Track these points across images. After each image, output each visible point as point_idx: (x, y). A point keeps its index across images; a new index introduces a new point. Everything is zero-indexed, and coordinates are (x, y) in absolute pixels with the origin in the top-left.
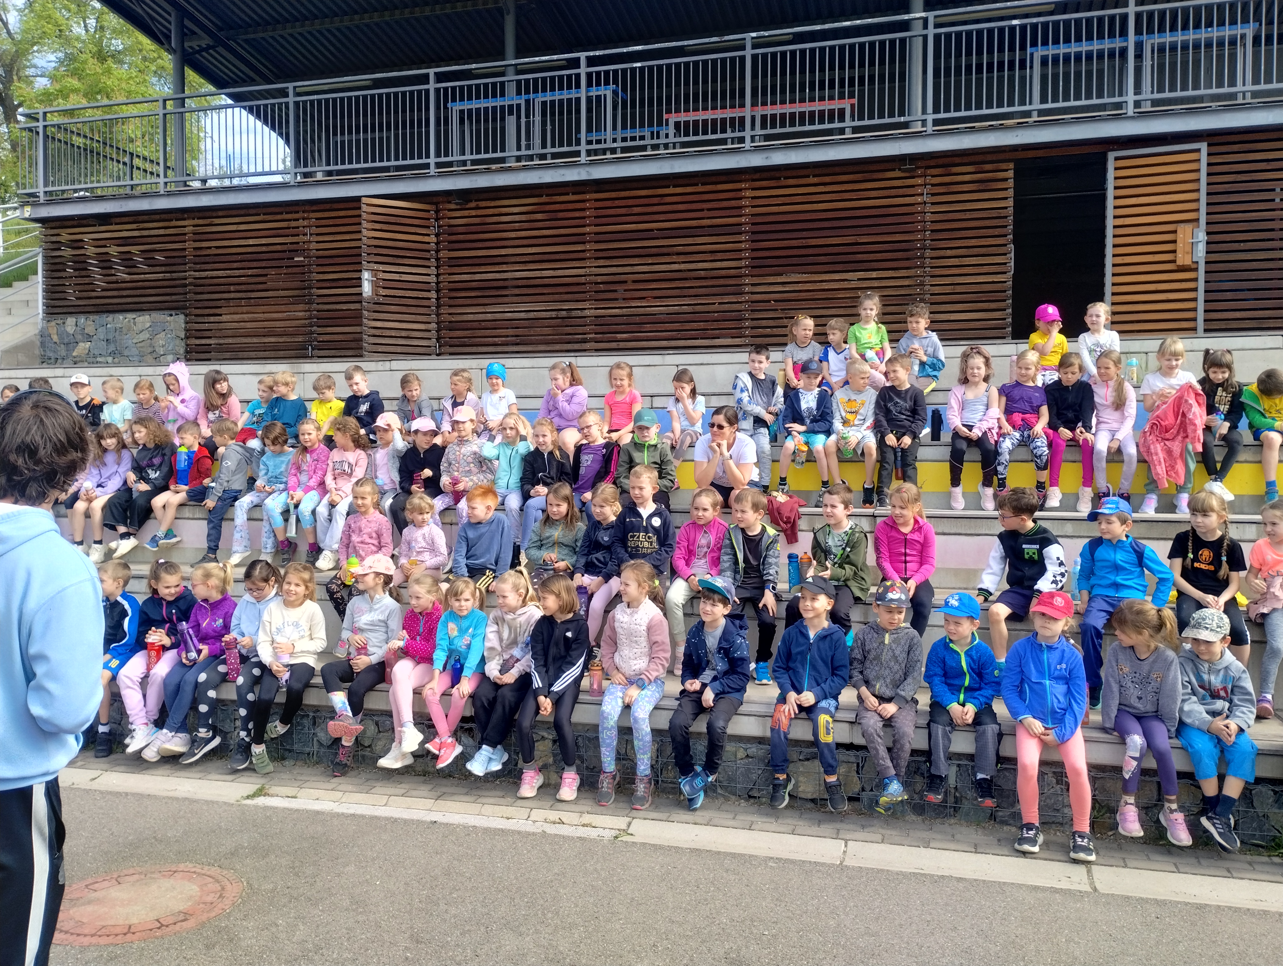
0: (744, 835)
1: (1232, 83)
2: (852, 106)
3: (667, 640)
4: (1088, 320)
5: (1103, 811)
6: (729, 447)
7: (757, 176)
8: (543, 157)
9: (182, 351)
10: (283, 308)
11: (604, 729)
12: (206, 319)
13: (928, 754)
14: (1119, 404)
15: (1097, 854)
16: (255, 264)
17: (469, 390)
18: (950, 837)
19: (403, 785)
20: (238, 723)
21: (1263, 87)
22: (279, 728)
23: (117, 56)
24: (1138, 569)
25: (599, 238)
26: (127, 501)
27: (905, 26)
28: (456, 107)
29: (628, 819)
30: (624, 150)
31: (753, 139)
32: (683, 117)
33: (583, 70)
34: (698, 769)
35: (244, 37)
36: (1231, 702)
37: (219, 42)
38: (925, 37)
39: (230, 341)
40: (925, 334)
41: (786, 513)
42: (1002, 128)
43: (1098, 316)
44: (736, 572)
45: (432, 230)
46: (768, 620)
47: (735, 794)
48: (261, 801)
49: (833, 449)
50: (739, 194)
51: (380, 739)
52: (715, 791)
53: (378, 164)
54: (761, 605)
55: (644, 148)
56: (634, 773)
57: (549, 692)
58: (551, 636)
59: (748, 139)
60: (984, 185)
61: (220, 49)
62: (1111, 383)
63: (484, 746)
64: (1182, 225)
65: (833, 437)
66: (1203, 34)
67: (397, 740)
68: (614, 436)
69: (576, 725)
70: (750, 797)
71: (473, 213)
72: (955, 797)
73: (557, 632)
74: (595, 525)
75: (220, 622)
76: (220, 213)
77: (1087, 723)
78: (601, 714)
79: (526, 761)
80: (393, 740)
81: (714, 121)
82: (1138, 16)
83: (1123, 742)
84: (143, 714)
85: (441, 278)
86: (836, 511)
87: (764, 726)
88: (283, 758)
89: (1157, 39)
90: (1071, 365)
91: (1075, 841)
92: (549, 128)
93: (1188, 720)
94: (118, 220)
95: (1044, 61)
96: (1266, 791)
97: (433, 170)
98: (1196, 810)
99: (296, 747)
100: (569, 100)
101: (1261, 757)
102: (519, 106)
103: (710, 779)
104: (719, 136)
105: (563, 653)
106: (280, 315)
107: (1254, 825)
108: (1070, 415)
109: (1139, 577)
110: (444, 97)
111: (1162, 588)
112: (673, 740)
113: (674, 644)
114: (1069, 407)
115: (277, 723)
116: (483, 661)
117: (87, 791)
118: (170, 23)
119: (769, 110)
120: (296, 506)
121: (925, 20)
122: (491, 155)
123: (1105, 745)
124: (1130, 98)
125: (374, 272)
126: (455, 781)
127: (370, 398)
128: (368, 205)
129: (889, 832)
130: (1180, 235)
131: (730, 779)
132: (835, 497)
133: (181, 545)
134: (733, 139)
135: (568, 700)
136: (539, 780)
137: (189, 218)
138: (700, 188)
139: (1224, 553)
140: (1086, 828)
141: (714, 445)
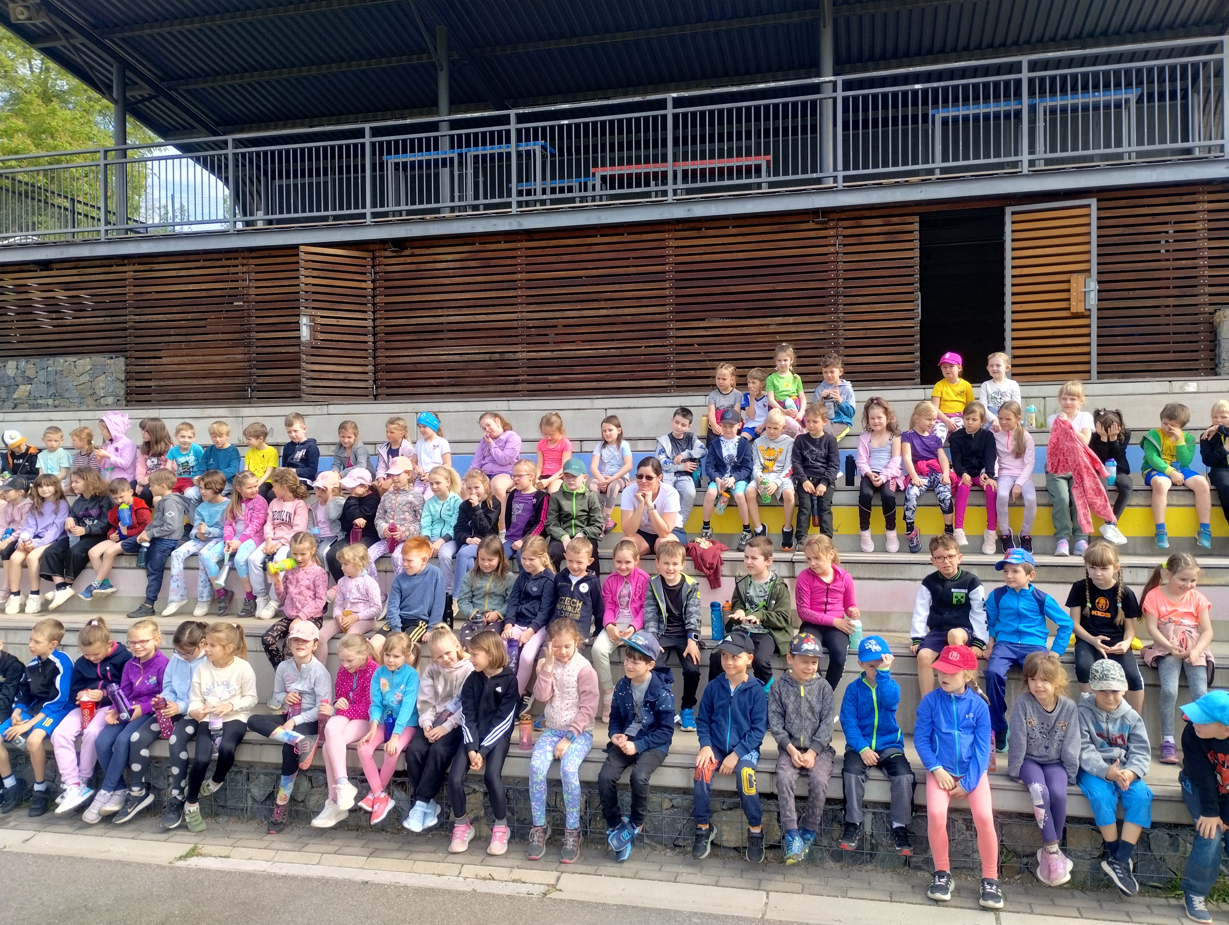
0: (670, 887)
1: (1119, 144)
2: (768, 162)
3: (597, 691)
4: (990, 369)
5: (1010, 855)
6: (655, 496)
7: (679, 227)
8: (475, 208)
9: (122, 393)
10: (222, 351)
11: (534, 783)
12: (146, 362)
13: (844, 802)
14: (1019, 453)
15: (1006, 900)
16: (195, 308)
17: (404, 437)
18: (866, 885)
19: (336, 842)
20: (171, 780)
21: (1146, 147)
22: (211, 787)
23: (61, 96)
24: (1040, 618)
25: (530, 284)
26: (63, 552)
27: (816, 89)
28: (391, 160)
29: (556, 874)
30: (553, 202)
31: (675, 192)
32: (608, 171)
33: (513, 126)
34: (626, 820)
35: (185, 87)
36: (1127, 749)
37: (160, 92)
38: (835, 100)
39: (170, 382)
40: (839, 382)
41: (709, 559)
42: (907, 184)
43: (998, 366)
44: (660, 621)
45: (369, 277)
46: (693, 669)
47: (661, 844)
48: (194, 862)
49: (754, 495)
50: (663, 243)
51: (313, 794)
52: (642, 841)
53: (315, 214)
54: (685, 654)
55: (572, 200)
56: (564, 825)
57: (480, 747)
58: (482, 691)
59: (670, 193)
60: (892, 237)
61: (161, 99)
62: (1012, 433)
63: (418, 802)
64: (1075, 275)
65: (753, 484)
66: (1091, 98)
67: (330, 796)
68: (545, 482)
69: (507, 777)
70: (675, 846)
71: (409, 260)
72: (871, 844)
73: (487, 687)
74: (525, 576)
75: (153, 680)
76: (161, 260)
77: (994, 770)
78: (530, 768)
79: (457, 816)
80: (326, 796)
81: (638, 175)
82: (1031, 81)
83: (1027, 790)
84: (76, 773)
85: (378, 322)
86: (756, 562)
87: (689, 777)
88: (217, 815)
89: (1049, 103)
90: (973, 412)
91: (984, 889)
92: (481, 179)
93: (1087, 768)
94: (59, 266)
95: (945, 121)
96: (1162, 834)
97: (369, 220)
98: (1097, 854)
99: (229, 803)
100: (500, 155)
101: (1157, 803)
102: (452, 160)
103: (636, 832)
104: (643, 189)
105: (493, 707)
106: (220, 358)
107: (1152, 867)
108: (975, 461)
109: (1040, 624)
110: (379, 150)
111: (1062, 635)
112: (601, 794)
113: (603, 692)
114: (974, 454)
115: (210, 781)
116: (416, 714)
117: (18, 855)
118: (112, 74)
119: (690, 165)
120: (233, 555)
121: (835, 83)
122: (425, 206)
123: (1011, 793)
124: (1025, 157)
125: (312, 317)
126: (388, 836)
127: (307, 445)
128: (306, 253)
129: (808, 881)
130: (1073, 285)
131: (656, 829)
132: (755, 549)
133: (117, 595)
134: (656, 192)
135: (498, 755)
136: (470, 833)
137: (129, 264)
138: (626, 238)
139: (1119, 599)
140: (994, 874)
141: (640, 495)
